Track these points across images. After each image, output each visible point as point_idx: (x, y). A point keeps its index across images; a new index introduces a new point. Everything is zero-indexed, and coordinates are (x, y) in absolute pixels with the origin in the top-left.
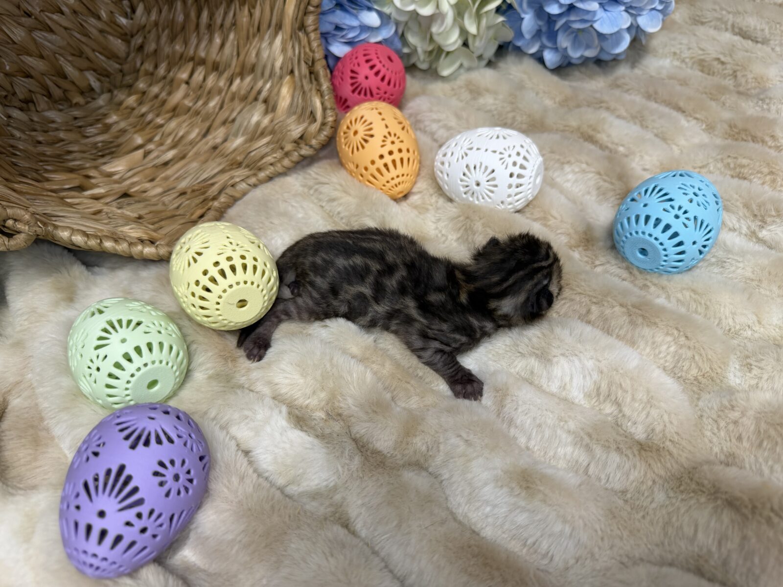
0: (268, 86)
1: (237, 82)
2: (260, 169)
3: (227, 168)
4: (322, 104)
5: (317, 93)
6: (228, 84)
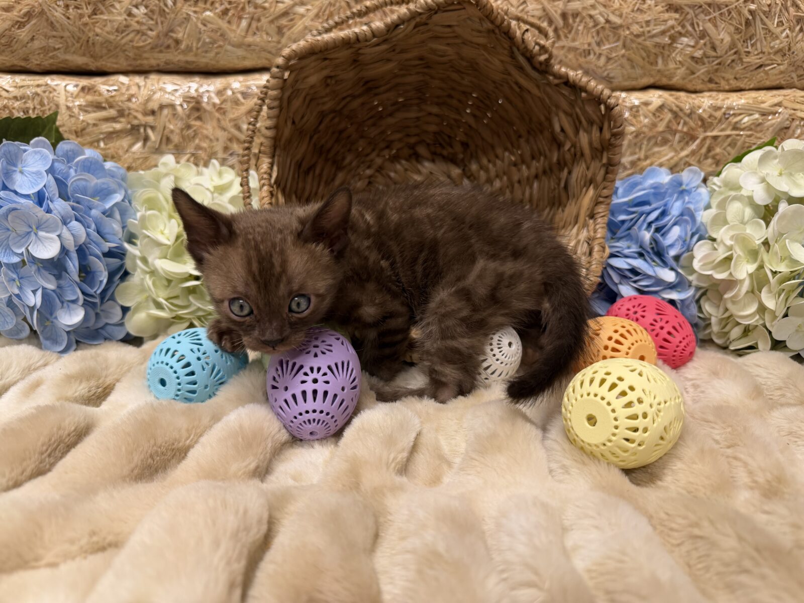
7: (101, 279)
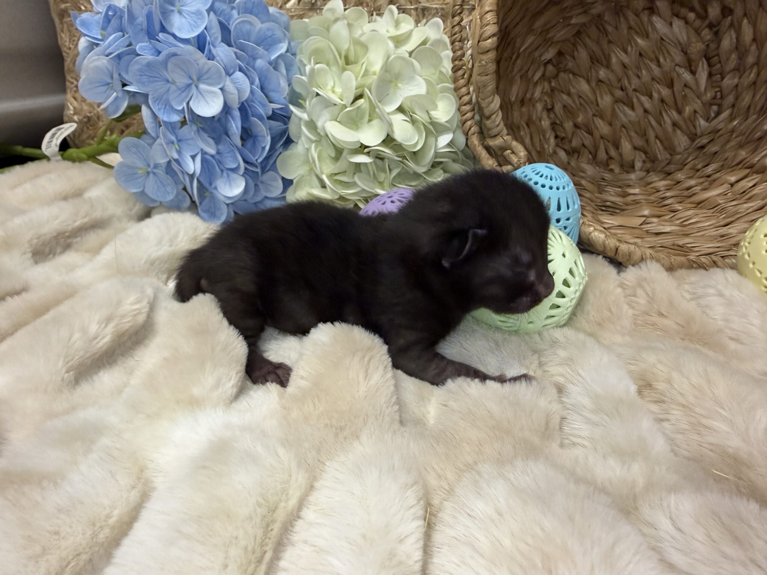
7: (263, 145)
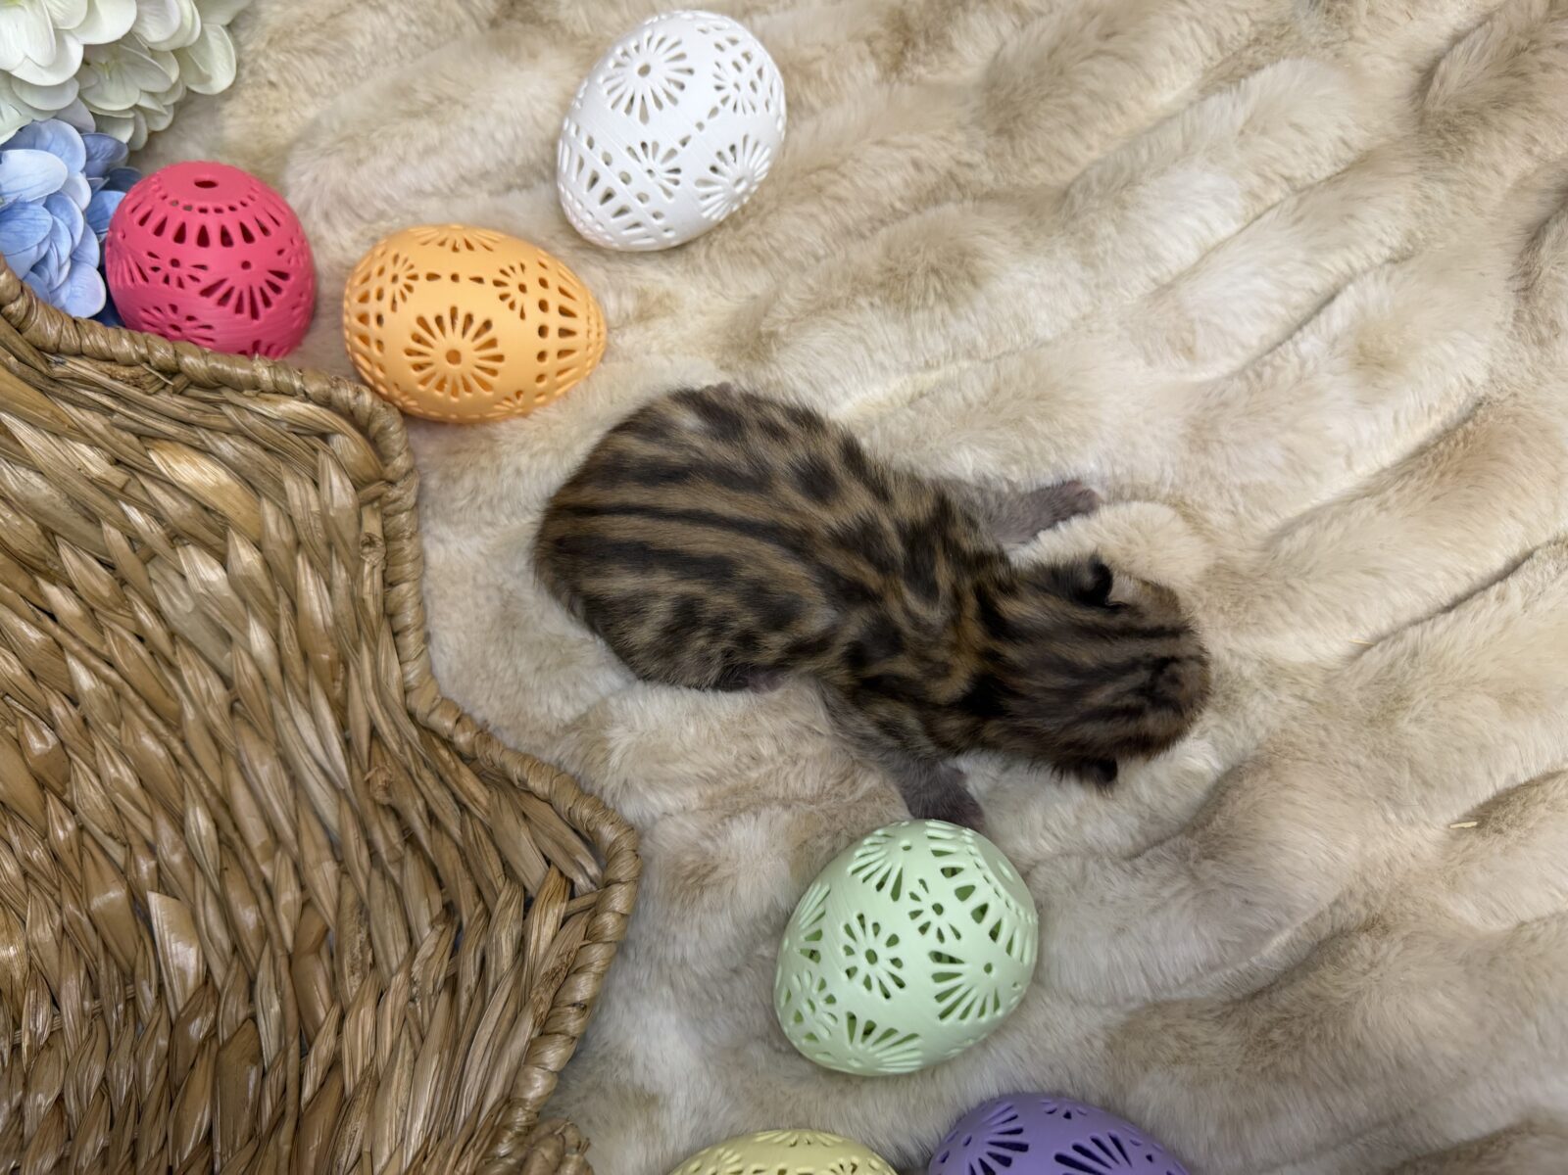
0: (136, 516)
1: (56, 596)
2: (389, 615)
3: (338, 691)
4: (307, 398)
5: (268, 400)
6: (50, 624)
